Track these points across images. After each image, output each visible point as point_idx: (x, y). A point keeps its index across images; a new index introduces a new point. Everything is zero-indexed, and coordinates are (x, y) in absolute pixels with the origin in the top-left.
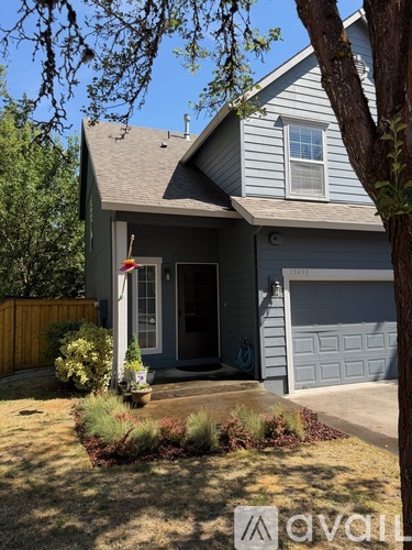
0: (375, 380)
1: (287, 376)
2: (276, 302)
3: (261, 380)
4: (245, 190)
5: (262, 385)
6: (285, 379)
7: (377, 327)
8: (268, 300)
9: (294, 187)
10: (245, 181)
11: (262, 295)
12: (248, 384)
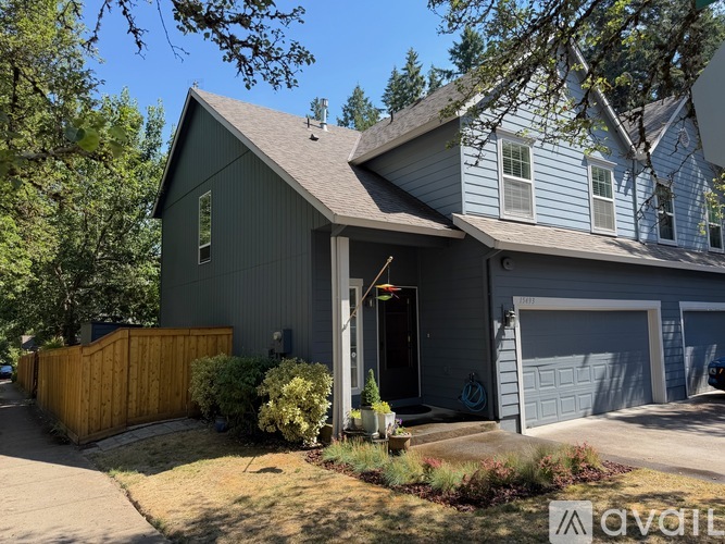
0: (585, 416)
1: (519, 415)
2: (508, 333)
3: (497, 419)
4: (466, 207)
5: (499, 425)
6: (518, 417)
7: (585, 360)
8: (501, 331)
9: (508, 206)
10: (466, 197)
11: (497, 325)
12: (487, 425)
